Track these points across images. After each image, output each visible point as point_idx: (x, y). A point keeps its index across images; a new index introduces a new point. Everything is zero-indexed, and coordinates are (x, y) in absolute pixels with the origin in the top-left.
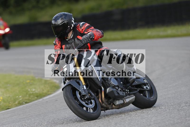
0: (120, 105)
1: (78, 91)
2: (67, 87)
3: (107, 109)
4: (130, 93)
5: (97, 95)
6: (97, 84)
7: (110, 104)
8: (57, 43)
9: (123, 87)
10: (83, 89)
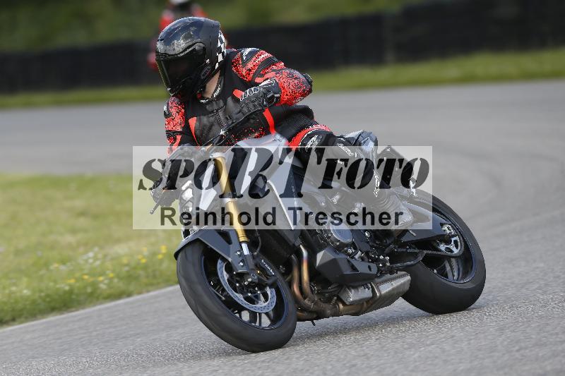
0: (363, 303)
1: (224, 260)
2: (189, 250)
3: (320, 315)
4: (392, 268)
5: (289, 271)
6: (284, 239)
7: (328, 301)
8: (173, 111)
9: (372, 247)
10: (240, 256)
